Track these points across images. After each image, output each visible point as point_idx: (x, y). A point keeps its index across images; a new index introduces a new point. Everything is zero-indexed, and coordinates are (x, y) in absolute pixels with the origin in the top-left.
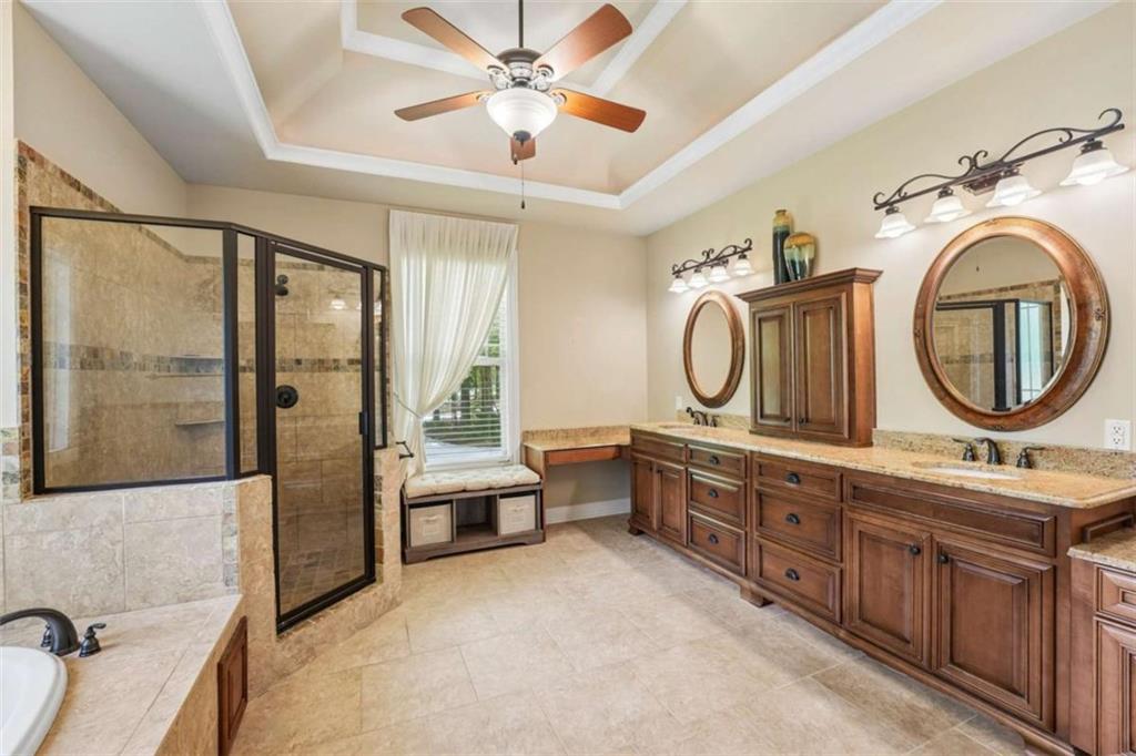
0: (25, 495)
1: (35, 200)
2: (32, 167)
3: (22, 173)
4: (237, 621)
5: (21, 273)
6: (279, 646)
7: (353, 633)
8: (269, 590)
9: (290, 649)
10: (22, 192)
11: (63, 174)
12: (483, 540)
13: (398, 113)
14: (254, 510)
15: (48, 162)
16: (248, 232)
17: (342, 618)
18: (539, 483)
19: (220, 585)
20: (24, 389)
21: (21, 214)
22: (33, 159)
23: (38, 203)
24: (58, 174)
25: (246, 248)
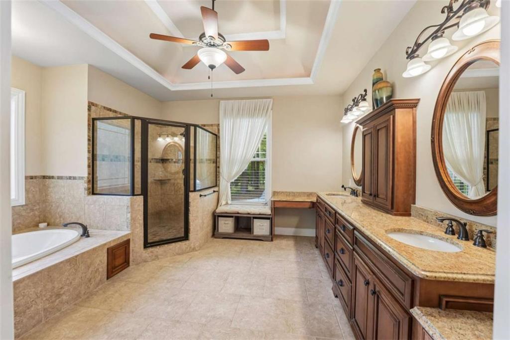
0: (89, 194)
1: (94, 116)
2: (93, 108)
3: (89, 110)
4: (125, 239)
5: (89, 136)
6: (144, 252)
7: (175, 255)
8: (141, 233)
9: (148, 254)
10: (89, 115)
11: (104, 107)
12: (245, 235)
13: (183, 67)
14: (136, 206)
15: (99, 105)
16: (138, 118)
17: (170, 249)
18: (270, 215)
19: (126, 227)
20: (89, 166)
21: (89, 121)
22: (93, 105)
23: (95, 117)
24: (103, 108)
25: (138, 123)
